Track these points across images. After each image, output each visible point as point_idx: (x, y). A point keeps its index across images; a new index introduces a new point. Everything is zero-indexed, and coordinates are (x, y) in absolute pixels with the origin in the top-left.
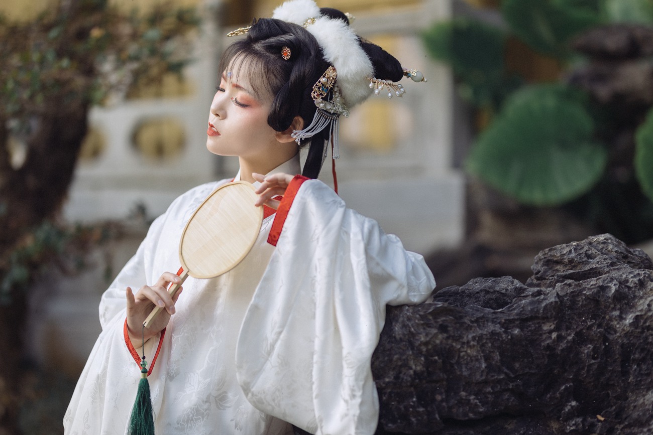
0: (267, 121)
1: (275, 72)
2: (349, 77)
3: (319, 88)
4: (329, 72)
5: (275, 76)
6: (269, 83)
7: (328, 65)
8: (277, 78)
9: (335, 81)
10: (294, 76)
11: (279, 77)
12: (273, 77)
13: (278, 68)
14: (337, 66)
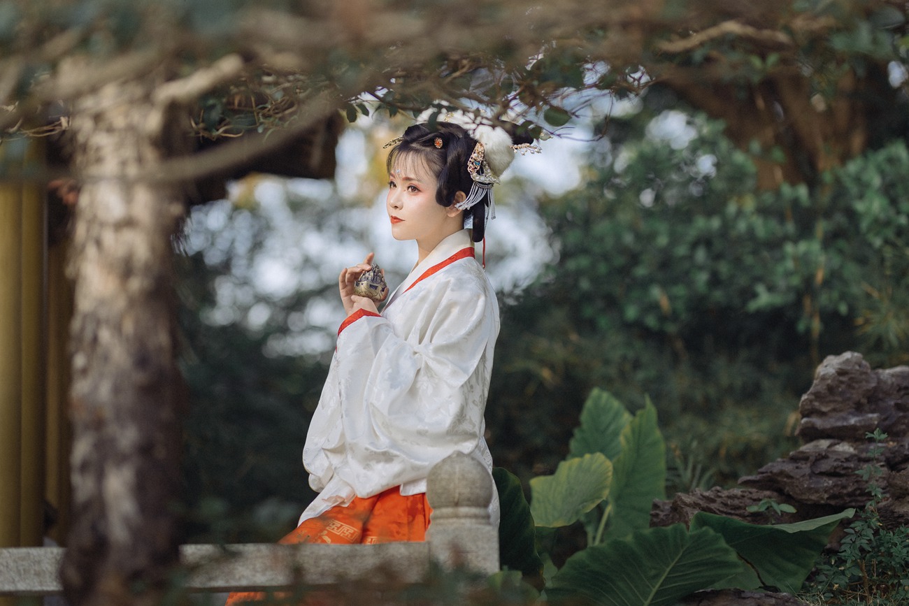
0: (435, 200)
1: (434, 160)
2: (494, 148)
3: (472, 164)
4: (478, 148)
5: (435, 163)
6: (432, 170)
7: (475, 142)
8: (437, 164)
9: (485, 155)
10: (449, 159)
13: (435, 156)
14: (483, 142)
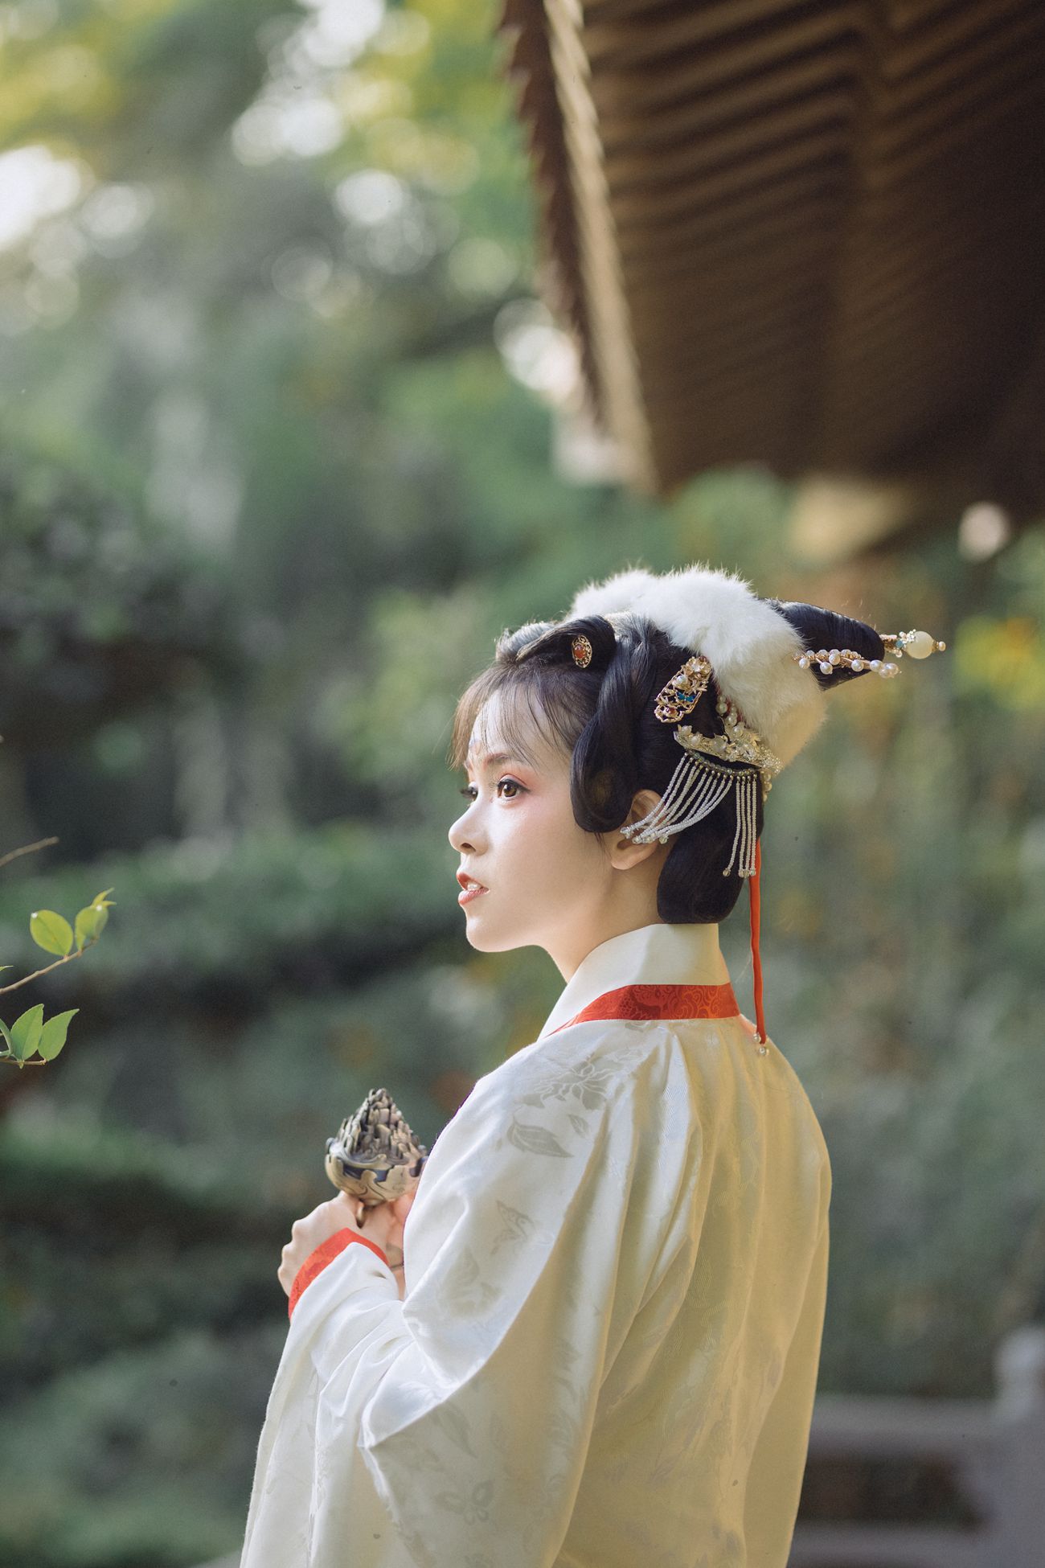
1: (566, 699)
3: (672, 699)
4: (692, 665)
5: (565, 707)
6: (557, 729)
8: (570, 711)
11: (574, 710)
12: (562, 710)
13: (571, 688)
